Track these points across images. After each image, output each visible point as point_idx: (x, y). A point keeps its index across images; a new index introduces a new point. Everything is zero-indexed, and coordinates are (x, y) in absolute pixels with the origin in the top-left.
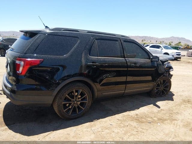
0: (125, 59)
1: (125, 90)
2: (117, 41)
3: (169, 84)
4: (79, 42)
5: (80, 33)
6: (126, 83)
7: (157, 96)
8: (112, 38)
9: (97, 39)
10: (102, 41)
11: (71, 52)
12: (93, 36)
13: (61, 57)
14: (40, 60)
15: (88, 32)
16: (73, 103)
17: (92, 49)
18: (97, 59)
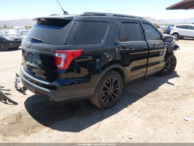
0: (146, 42)
1: (146, 73)
2: (137, 23)
3: (175, 62)
4: (109, 27)
5: (108, 18)
6: (147, 65)
7: (166, 75)
8: (133, 21)
9: (122, 23)
10: (127, 24)
11: (105, 39)
12: (119, 19)
13: (98, 45)
14: (82, 51)
15: (114, 16)
16: (109, 92)
17: (120, 34)
18: (126, 44)
